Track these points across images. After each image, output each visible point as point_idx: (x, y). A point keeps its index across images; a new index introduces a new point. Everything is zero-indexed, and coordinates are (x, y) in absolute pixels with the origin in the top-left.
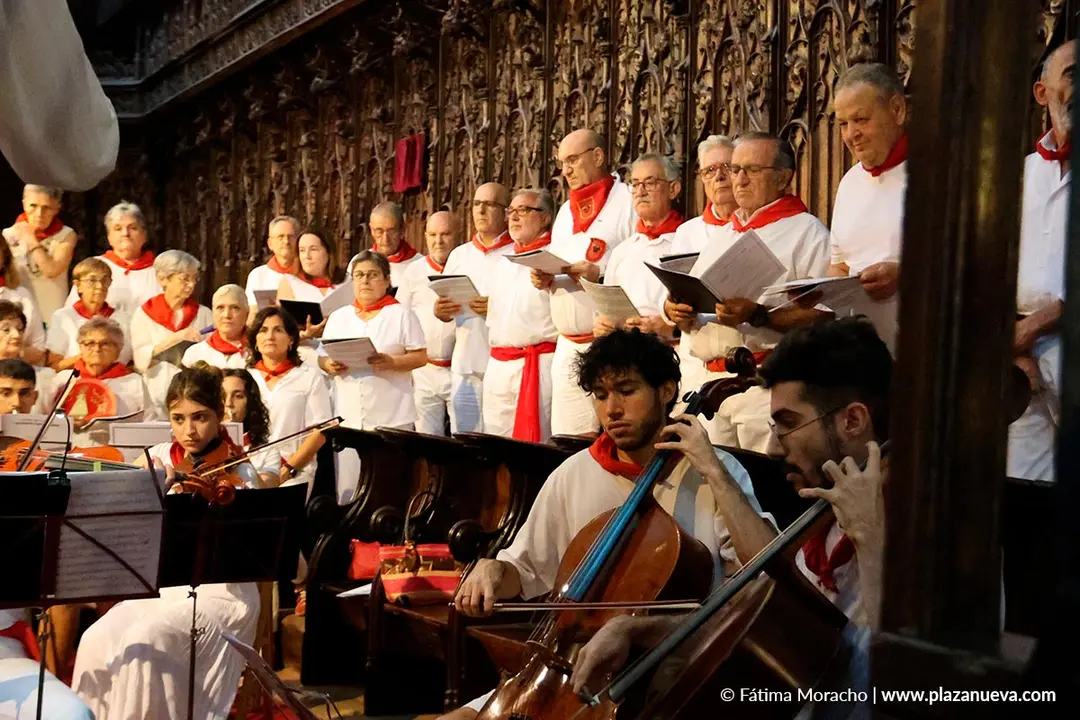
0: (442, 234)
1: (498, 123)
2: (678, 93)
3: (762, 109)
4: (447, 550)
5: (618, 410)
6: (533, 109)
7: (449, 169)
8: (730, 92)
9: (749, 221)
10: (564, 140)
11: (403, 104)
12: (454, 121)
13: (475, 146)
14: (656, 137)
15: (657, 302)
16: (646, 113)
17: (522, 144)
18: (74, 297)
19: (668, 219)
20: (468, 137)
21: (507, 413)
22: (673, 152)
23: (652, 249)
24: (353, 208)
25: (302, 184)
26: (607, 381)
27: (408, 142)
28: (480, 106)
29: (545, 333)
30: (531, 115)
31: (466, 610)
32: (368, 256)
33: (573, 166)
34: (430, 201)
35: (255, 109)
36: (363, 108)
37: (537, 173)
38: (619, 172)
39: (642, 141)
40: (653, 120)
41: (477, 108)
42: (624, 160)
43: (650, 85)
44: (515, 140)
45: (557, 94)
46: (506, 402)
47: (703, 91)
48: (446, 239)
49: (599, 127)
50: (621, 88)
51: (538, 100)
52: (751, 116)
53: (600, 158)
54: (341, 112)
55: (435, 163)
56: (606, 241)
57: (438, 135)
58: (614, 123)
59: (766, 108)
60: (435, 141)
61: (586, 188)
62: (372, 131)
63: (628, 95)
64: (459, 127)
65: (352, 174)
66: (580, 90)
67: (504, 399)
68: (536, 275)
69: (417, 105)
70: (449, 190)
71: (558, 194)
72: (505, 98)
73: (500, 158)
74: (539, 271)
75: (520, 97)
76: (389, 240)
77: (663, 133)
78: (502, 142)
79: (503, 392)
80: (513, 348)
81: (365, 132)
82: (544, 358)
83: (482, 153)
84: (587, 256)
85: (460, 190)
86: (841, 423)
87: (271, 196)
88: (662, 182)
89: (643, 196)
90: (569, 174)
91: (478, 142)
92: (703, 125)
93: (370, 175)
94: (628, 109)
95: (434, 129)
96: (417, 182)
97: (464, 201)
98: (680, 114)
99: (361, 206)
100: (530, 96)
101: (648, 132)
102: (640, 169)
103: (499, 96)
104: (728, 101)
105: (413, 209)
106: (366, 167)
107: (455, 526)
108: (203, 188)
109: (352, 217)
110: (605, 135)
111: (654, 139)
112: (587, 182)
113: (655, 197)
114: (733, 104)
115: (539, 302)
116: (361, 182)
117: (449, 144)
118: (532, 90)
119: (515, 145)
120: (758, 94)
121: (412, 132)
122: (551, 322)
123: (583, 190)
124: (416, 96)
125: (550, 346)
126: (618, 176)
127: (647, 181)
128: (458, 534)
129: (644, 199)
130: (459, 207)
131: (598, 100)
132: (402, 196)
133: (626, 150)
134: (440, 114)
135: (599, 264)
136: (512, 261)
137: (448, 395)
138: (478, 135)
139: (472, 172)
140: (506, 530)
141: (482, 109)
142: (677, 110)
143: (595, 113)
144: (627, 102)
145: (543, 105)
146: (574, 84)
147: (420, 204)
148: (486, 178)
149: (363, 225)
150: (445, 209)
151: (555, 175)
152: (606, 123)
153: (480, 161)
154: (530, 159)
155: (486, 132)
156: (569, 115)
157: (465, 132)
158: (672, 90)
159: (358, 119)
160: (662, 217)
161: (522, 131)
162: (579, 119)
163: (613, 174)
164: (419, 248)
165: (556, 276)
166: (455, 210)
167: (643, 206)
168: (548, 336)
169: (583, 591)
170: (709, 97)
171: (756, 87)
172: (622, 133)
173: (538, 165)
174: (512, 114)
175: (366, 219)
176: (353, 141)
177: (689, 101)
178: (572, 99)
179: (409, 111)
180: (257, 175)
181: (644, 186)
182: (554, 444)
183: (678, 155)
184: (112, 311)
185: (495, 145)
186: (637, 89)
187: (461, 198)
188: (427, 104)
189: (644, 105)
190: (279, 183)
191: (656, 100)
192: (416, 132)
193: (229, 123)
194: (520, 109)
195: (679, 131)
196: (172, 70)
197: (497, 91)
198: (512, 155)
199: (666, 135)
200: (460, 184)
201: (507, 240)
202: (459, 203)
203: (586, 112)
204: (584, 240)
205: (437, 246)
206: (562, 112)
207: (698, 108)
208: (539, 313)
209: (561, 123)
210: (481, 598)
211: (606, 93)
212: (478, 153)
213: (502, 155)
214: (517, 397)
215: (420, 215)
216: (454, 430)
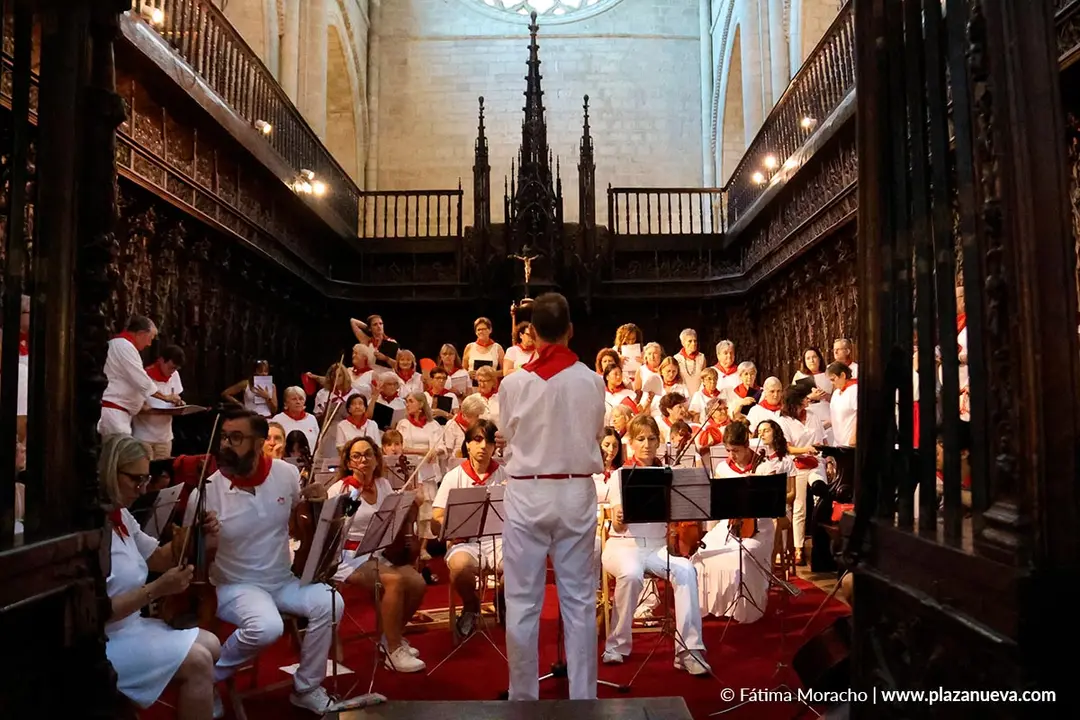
18: (702, 387)
25: (821, 319)
35: (796, 284)
36: (847, 279)
54: (837, 282)
81: (849, 291)
87: (807, 327)
108: (775, 324)
159: (845, 285)
176: (843, 296)
180: (800, 316)
184: (719, 393)
190: (810, 320)
193: (784, 292)
196: (757, 267)
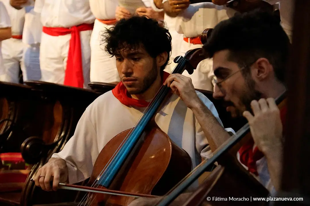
4: (20, 156)
5: (129, 71)
21: (58, 70)
26: (124, 52)
29: (84, 18)
31: (42, 186)
46: (57, 63)
67: (56, 61)
79: (56, 55)
80: (62, 28)
82: (84, 34)
86: (254, 71)
107: (26, 141)
128: (28, 146)
137: (21, 57)
140: (59, 143)
169: (111, 179)
182: (90, 89)
210: (52, 177)
214: (66, 59)
216: (25, 79)
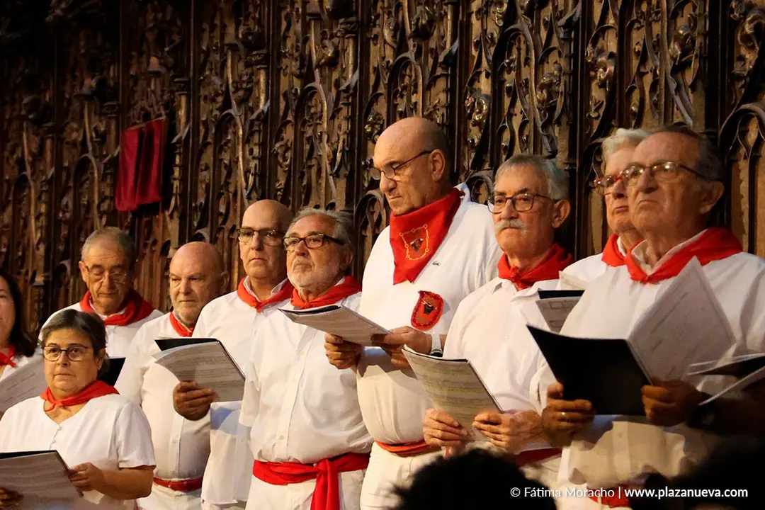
0: (190, 278)
1: (282, 105)
2: (563, 62)
3: (693, 87)
6: (337, 84)
7: (205, 176)
8: (643, 61)
9: (658, 266)
10: (384, 133)
11: (132, 73)
12: (213, 100)
13: (247, 141)
14: (529, 130)
15: (526, 387)
16: (512, 93)
17: (321, 137)
19: (548, 258)
20: (235, 125)
22: (553, 154)
23: (521, 304)
24: (50, 238)
27: (140, 132)
28: (255, 79)
29: (351, 439)
30: (334, 91)
32: (70, 318)
33: (396, 178)
34: (173, 226)
36: (68, 77)
37: (342, 183)
38: (469, 185)
39: (506, 136)
40: (522, 103)
41: (250, 81)
42: (477, 165)
43: (519, 49)
44: (309, 132)
45: (374, 61)
47: (602, 59)
48: (196, 287)
49: (439, 113)
50: (474, 53)
51: (343, 70)
52: (677, 99)
53: (438, 166)
55: (183, 168)
56: (442, 296)
57: (188, 121)
58: (462, 107)
59: (700, 85)
60: (183, 132)
61: (415, 212)
62: (82, 116)
63: (485, 64)
64: (222, 109)
65: (49, 182)
66: (410, 54)
68: (335, 344)
69: (157, 74)
70: (204, 209)
71: (375, 217)
72: (294, 66)
73: (285, 159)
74: (337, 337)
75: (318, 66)
76: (111, 286)
77: (540, 123)
78: (289, 134)
80: (296, 464)
81: (70, 116)
82: (348, 478)
83: (256, 151)
84: (413, 320)
85: (222, 209)
88: (541, 199)
89: (511, 218)
90: (391, 190)
91: (252, 134)
92: (601, 111)
93: (79, 184)
94: (484, 85)
95: (182, 113)
96: (153, 195)
97: (229, 225)
98: (565, 94)
99: (64, 232)
100: (333, 63)
101: (516, 122)
102: (509, 179)
103: (285, 62)
104: (641, 75)
105: (148, 238)
106: (73, 170)
109: (47, 250)
110: (449, 126)
111: (526, 132)
112: (417, 204)
113: (530, 220)
114: (648, 79)
115: (338, 390)
116: (63, 196)
117: (205, 137)
118: (336, 53)
119: (309, 139)
120: (687, 64)
121: (147, 116)
122: (360, 419)
123: (410, 214)
124: (154, 60)
125: (359, 460)
126: (467, 191)
127: (518, 196)
129: (513, 222)
130: (220, 236)
131: (439, 71)
132: (130, 216)
133: (481, 149)
134: (192, 90)
135: (435, 332)
136: (294, 319)
138: (252, 122)
139: (241, 181)
141: (259, 81)
142: (561, 88)
143: (433, 91)
144: (483, 74)
145: (352, 78)
146: (401, 47)
147: (158, 231)
148: (263, 190)
149: (67, 263)
150: (200, 238)
151: (370, 188)
152: (450, 107)
153: (253, 164)
154: (332, 163)
155: (264, 118)
156: (393, 94)
157: (231, 118)
158: (553, 57)
159: (59, 95)
160: (537, 253)
161: (321, 118)
162: (409, 100)
163: (459, 187)
164: (156, 301)
165: (367, 348)
166: (214, 240)
167: (510, 235)
168: (353, 444)
170: (611, 68)
171: (685, 52)
172: (476, 124)
173: (344, 172)
174: (304, 92)
175: (74, 254)
176: (51, 130)
177: (580, 73)
178: (398, 69)
179: (142, 83)
181: (514, 203)
183: (561, 157)
185: (279, 138)
186: (498, 57)
187: (224, 222)
188: (172, 73)
189: (509, 79)
191: (528, 73)
192: (153, 116)
194: (317, 84)
195: (564, 120)
197: (281, 56)
198: (306, 155)
199: (544, 126)
200: (222, 200)
201: (288, 291)
202: (220, 229)
203: (420, 88)
204: (409, 295)
205: (182, 297)
206: (382, 90)
207: (594, 85)
208: (339, 407)
209: (381, 107)
211: (450, 60)
212: (251, 152)
213: (289, 154)
215: (158, 248)
